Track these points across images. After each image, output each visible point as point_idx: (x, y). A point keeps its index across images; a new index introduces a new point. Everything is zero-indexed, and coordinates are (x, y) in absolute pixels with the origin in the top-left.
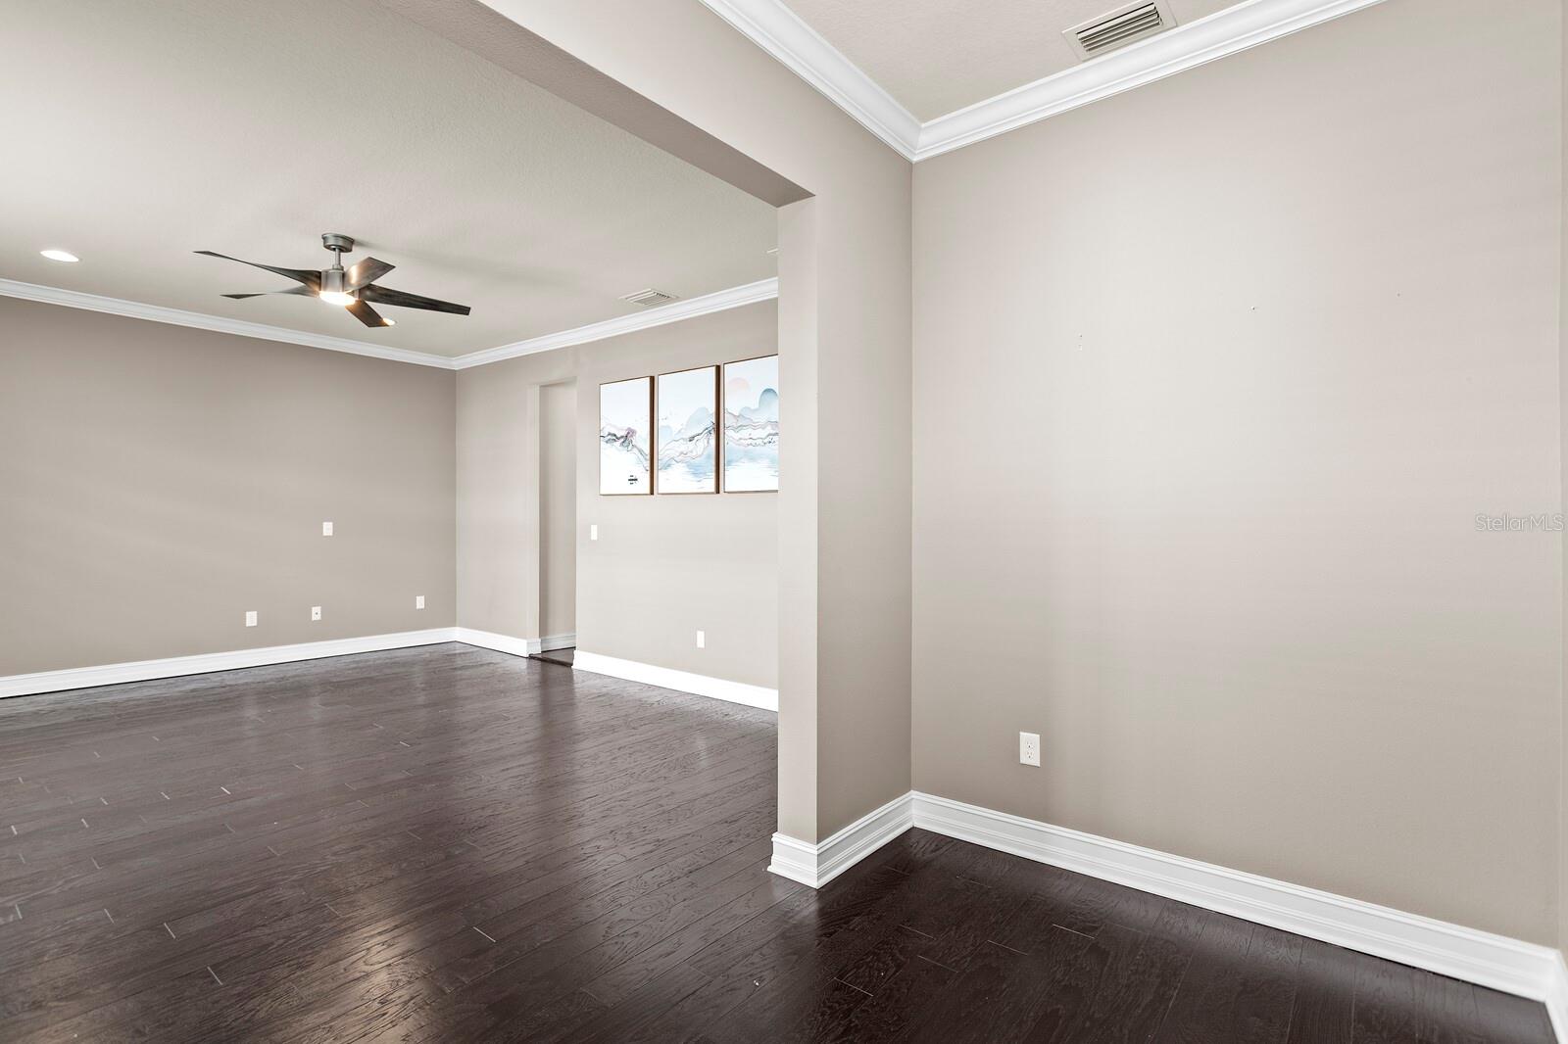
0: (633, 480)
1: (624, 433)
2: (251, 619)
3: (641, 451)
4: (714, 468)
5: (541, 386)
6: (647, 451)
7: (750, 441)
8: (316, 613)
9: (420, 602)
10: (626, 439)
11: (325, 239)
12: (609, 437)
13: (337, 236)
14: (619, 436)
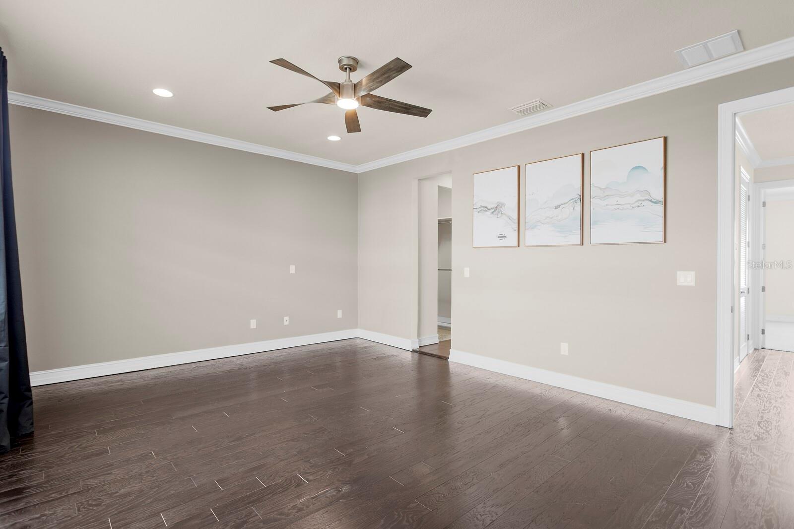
0: (502, 237)
1: (494, 206)
2: (253, 324)
3: (509, 218)
4: (579, 227)
5: (419, 180)
6: (516, 217)
7: (618, 206)
8: (286, 321)
9: (340, 314)
10: (497, 209)
11: (340, 61)
12: (481, 209)
13: (349, 58)
14: (489, 207)
